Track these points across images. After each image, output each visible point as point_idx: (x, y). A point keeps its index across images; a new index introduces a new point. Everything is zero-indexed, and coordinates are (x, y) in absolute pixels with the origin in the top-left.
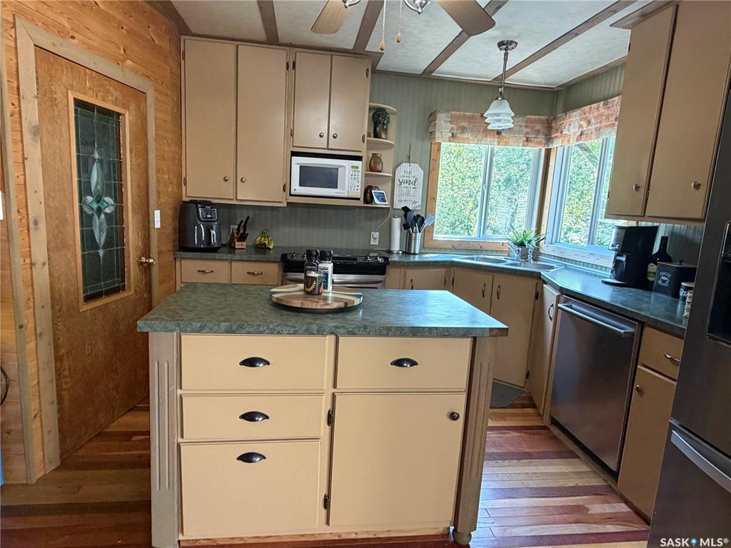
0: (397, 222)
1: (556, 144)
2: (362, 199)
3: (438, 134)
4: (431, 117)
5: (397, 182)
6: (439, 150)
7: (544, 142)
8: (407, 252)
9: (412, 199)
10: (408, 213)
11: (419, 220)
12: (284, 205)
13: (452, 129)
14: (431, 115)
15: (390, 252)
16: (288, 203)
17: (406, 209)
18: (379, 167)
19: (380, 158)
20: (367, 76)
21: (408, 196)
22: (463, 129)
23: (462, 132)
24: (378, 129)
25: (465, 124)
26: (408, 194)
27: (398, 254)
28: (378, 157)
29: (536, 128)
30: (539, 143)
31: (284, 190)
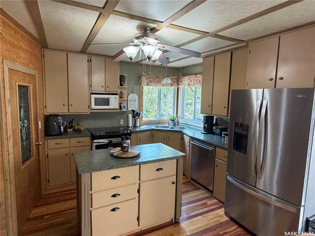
0: (130, 116)
1: (181, 87)
2: (119, 109)
3: (142, 83)
4: (140, 77)
5: (129, 101)
6: (143, 88)
7: (177, 85)
8: (135, 126)
9: (135, 106)
10: (135, 112)
11: (138, 114)
12: (89, 113)
13: (147, 81)
14: (139, 77)
15: (128, 127)
16: (90, 112)
17: (133, 111)
18: (123, 96)
19: (123, 93)
20: (118, 65)
21: (133, 106)
22: (151, 82)
23: (151, 83)
24: (122, 82)
25: (151, 80)
26: (133, 105)
27: (131, 127)
28: (122, 93)
29: (174, 81)
30: (175, 86)
31: (89, 108)
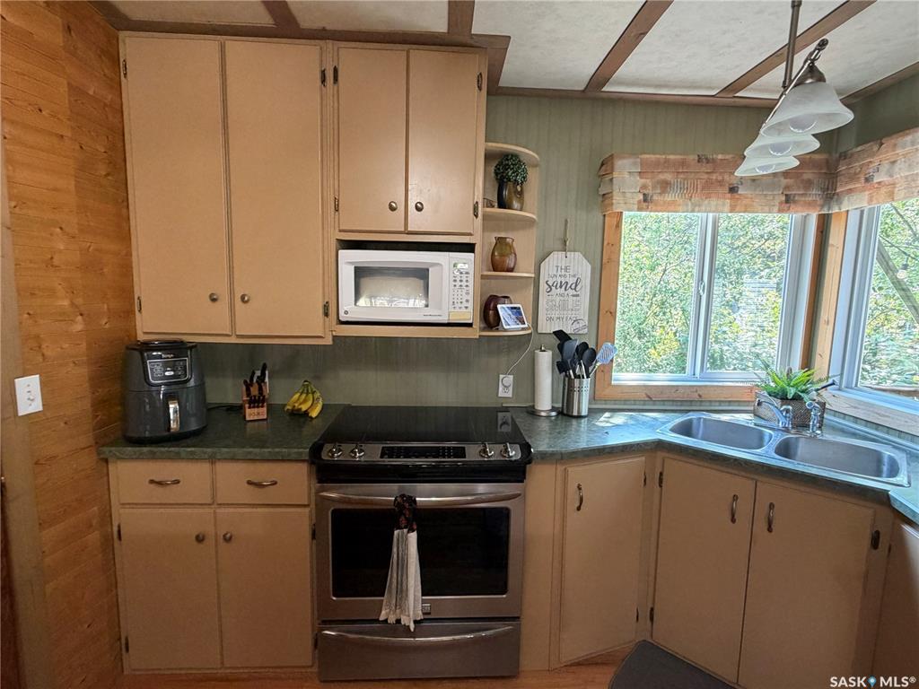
0: (545, 360)
2: (477, 325)
3: (617, 198)
5: (543, 287)
7: (820, 202)
8: (565, 413)
9: (573, 315)
10: (567, 344)
11: (586, 354)
12: (329, 341)
13: (644, 187)
14: (602, 165)
15: (532, 412)
16: (334, 337)
17: (562, 336)
18: (510, 262)
19: (511, 247)
20: (480, 88)
21: (564, 310)
22: (665, 186)
23: (664, 191)
24: (505, 193)
25: (668, 177)
26: (564, 307)
27: (548, 417)
28: (507, 244)
29: (806, 177)
30: (811, 205)
31: (326, 314)
